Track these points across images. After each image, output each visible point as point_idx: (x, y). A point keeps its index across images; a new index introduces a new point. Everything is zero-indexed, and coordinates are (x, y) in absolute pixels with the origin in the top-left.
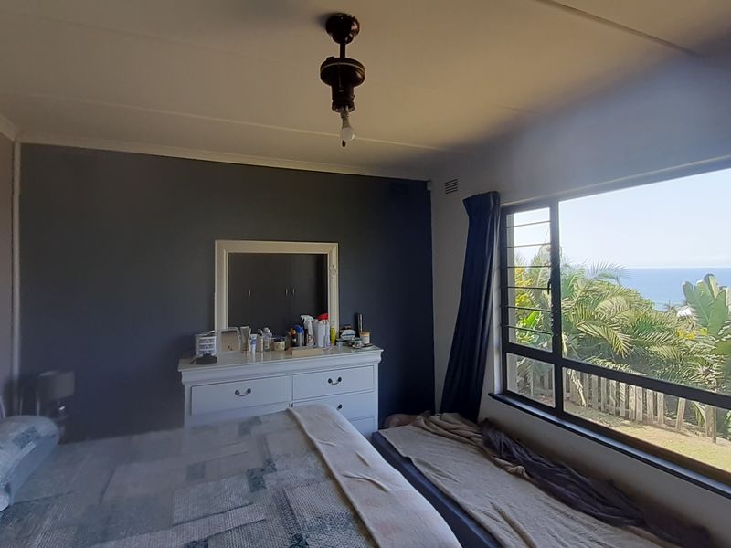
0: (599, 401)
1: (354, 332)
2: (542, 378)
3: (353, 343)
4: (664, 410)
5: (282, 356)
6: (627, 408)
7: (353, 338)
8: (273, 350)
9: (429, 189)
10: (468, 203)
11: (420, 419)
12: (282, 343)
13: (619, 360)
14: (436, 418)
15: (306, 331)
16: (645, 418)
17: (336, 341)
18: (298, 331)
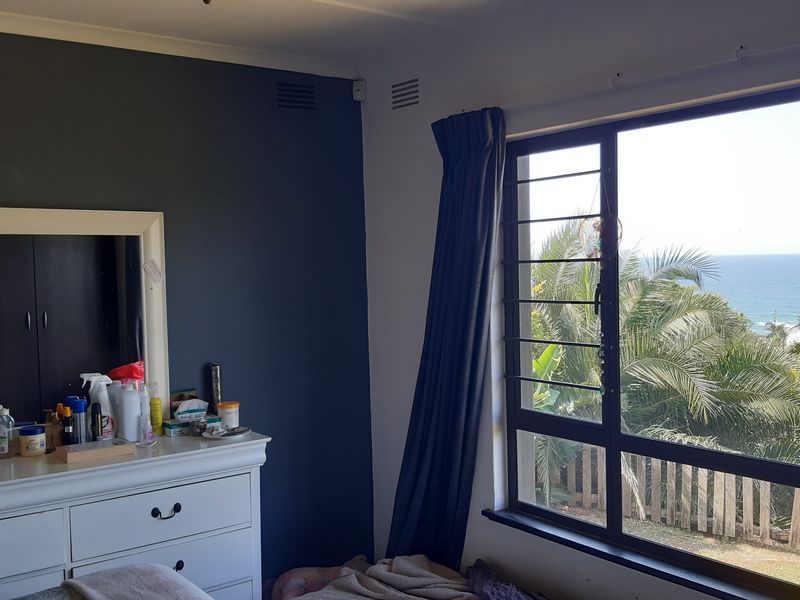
0: (663, 506)
1: (204, 404)
2: (564, 473)
3: (204, 429)
4: (771, 513)
5: (40, 466)
6: (710, 514)
7: (202, 417)
8: (19, 454)
9: (357, 96)
10: (442, 129)
11: (349, 575)
12: (40, 439)
13: (697, 428)
14: (380, 569)
15: (96, 408)
16: (739, 532)
17: (164, 425)
18: (76, 409)
